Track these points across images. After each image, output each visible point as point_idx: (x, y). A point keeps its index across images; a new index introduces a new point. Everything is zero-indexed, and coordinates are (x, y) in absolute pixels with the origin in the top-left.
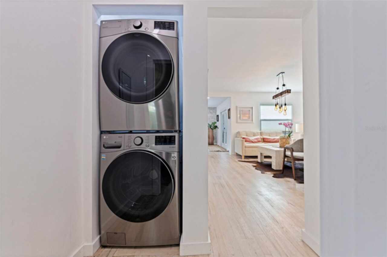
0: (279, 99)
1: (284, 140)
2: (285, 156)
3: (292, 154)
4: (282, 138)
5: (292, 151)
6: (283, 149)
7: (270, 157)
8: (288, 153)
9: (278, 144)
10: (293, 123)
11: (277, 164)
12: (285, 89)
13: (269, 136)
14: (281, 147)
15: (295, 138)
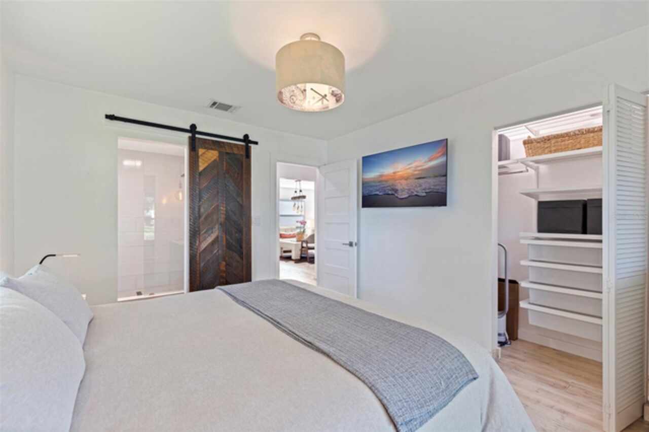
0: (300, 203)
1: (300, 235)
2: (302, 247)
3: (307, 245)
4: (299, 234)
5: (307, 242)
6: (300, 243)
7: (290, 251)
8: (304, 245)
9: (295, 239)
10: (306, 220)
11: (295, 255)
12: (301, 194)
13: (286, 231)
14: (298, 241)
15: (308, 233)
